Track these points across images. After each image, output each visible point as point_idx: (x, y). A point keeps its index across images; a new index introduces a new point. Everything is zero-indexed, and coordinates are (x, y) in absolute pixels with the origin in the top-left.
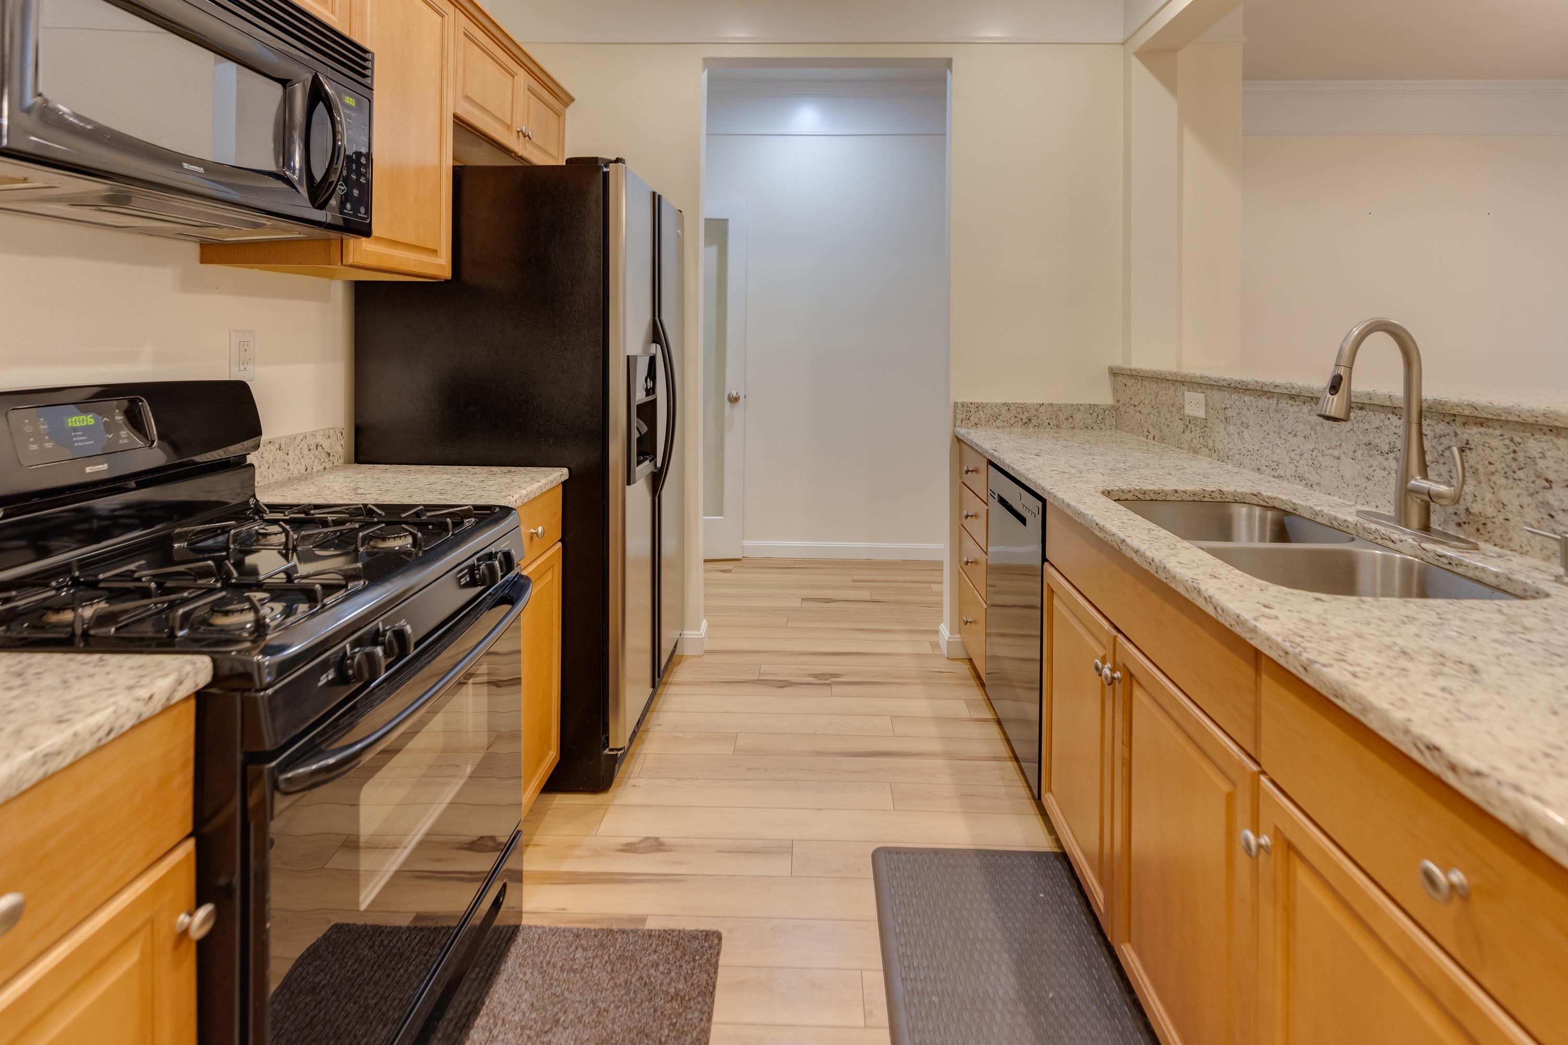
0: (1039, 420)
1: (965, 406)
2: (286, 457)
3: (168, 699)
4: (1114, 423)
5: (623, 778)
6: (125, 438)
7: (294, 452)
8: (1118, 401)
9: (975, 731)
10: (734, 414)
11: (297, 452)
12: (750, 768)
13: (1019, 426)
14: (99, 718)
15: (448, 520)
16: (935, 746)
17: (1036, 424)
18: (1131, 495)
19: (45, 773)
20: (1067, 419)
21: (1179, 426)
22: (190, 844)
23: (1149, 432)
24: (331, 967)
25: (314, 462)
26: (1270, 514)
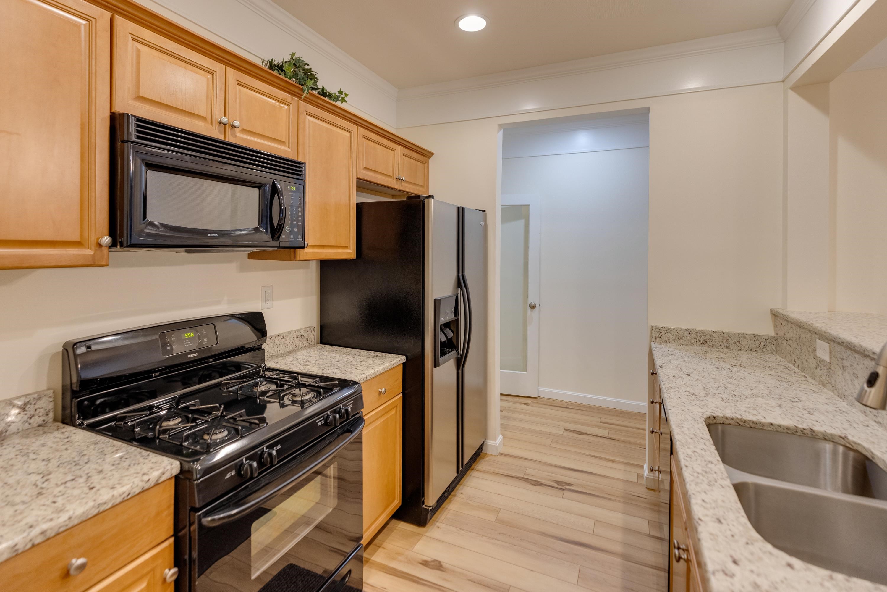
0: (713, 343)
1: (658, 329)
2: (286, 342)
3: (157, 481)
4: (775, 349)
5: (435, 521)
6: (206, 341)
7: (290, 339)
8: (777, 334)
9: (650, 544)
10: (533, 315)
11: (291, 339)
12: (501, 533)
13: (698, 345)
14: (124, 489)
15: (322, 390)
16: (618, 548)
17: (711, 345)
18: (733, 421)
19: (99, 512)
20: (735, 343)
21: (813, 363)
22: (172, 540)
23: (795, 361)
24: (283, 586)
25: (300, 343)
26: (851, 454)
